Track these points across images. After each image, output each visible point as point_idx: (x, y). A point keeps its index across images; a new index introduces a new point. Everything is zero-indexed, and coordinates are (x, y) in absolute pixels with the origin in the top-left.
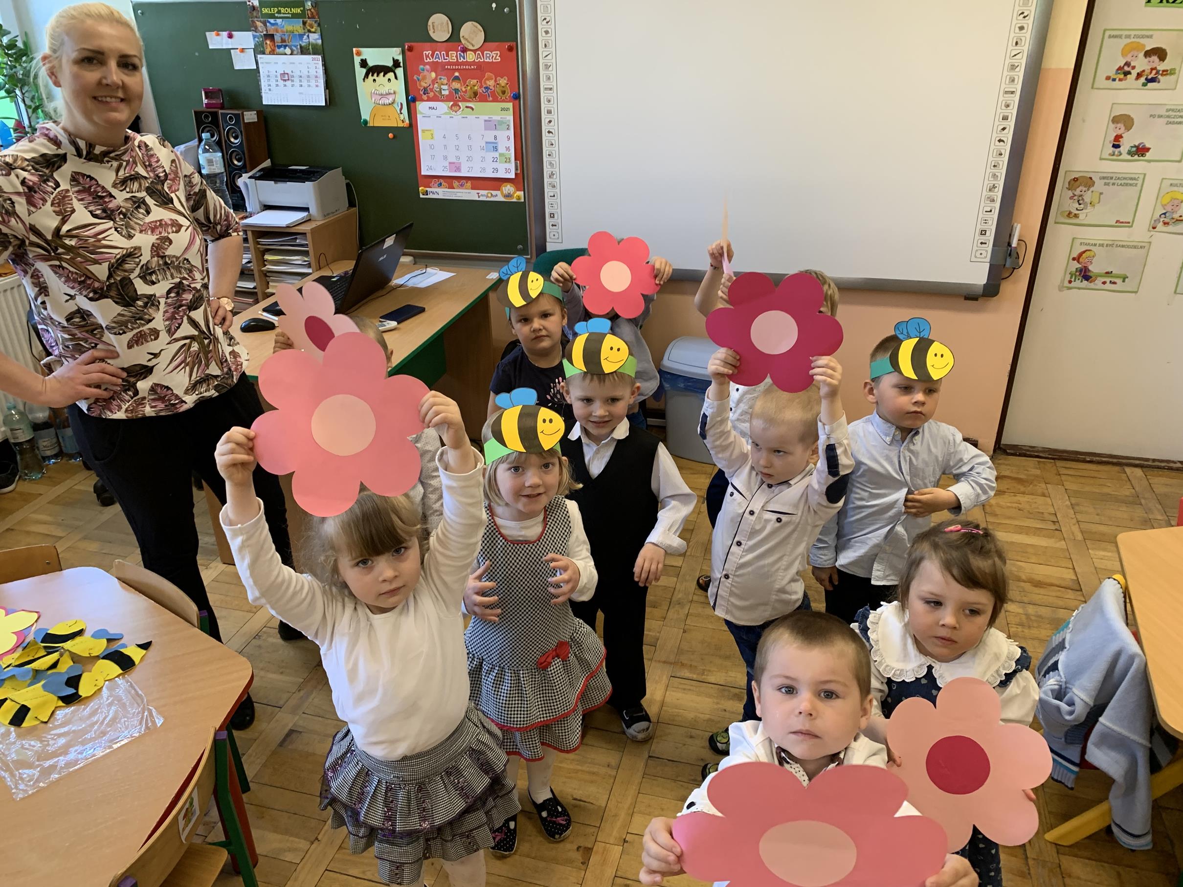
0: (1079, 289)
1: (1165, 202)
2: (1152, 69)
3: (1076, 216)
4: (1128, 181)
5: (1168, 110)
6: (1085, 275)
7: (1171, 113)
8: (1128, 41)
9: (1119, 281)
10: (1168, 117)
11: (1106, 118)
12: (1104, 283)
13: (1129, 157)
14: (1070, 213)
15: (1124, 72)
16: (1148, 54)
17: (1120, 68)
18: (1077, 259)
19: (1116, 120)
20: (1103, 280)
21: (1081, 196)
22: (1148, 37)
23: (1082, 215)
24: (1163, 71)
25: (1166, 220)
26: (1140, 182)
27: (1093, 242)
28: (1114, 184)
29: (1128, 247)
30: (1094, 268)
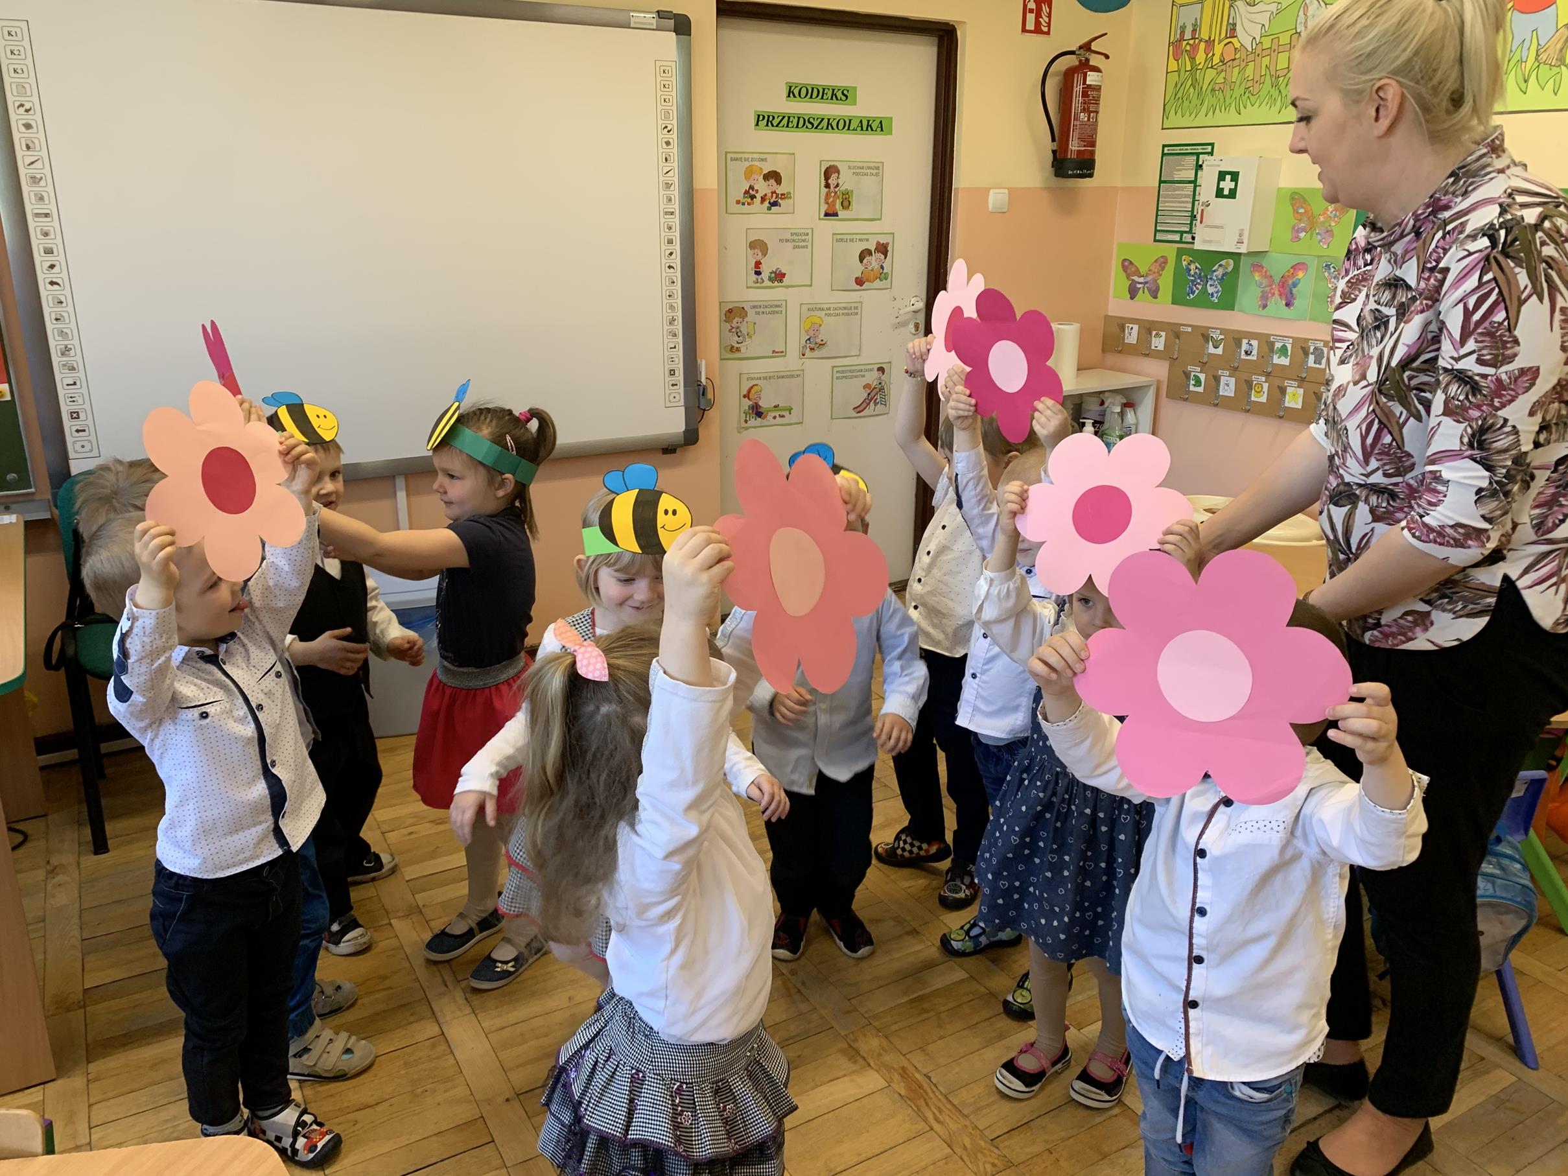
0: (755, 427)
1: (807, 328)
2: (772, 193)
3: (738, 350)
4: (775, 309)
5: (792, 234)
6: (756, 411)
7: (795, 237)
8: (747, 164)
9: (786, 413)
10: (794, 241)
11: (743, 245)
12: (775, 418)
13: (770, 284)
14: (732, 347)
15: (750, 194)
16: (767, 177)
17: (746, 192)
18: (747, 396)
19: (753, 245)
20: (773, 414)
21: (738, 328)
22: (762, 160)
23: (743, 350)
24: (782, 195)
25: (812, 346)
26: (783, 309)
27: (759, 375)
28: (763, 313)
29: (788, 377)
30: (764, 404)
